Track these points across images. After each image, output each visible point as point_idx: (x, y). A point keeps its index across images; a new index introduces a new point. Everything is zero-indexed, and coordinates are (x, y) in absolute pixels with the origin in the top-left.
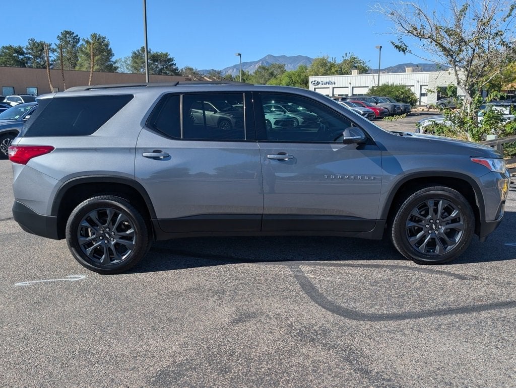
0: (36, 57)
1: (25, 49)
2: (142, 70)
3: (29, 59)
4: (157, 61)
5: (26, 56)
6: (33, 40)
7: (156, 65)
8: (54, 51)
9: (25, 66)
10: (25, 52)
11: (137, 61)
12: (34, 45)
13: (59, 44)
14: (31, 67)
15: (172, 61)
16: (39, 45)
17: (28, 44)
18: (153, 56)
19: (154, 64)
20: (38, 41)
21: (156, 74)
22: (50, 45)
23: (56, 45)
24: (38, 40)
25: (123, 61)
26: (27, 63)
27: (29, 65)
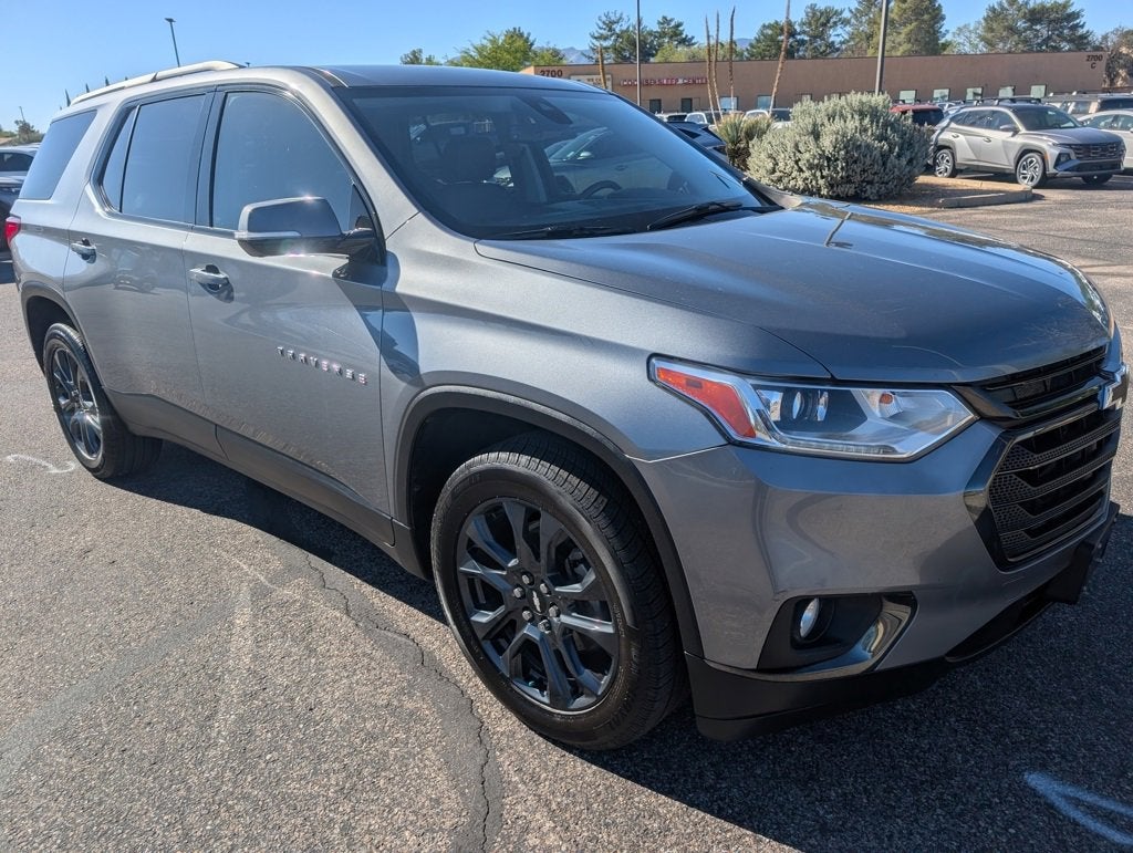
0: (814, 37)
1: (799, 25)
2: (1001, 45)
3: (802, 42)
4: (1039, 21)
5: (798, 37)
6: (813, 7)
7: (1036, 30)
8: (846, 22)
9: (793, 57)
10: (798, 30)
11: (995, 26)
12: (814, 14)
13: (857, 9)
14: (803, 58)
15: (1078, 18)
16: (822, 14)
17: (804, 16)
18: (1033, 12)
19: (1030, 28)
20: (823, 8)
21: (1031, 51)
22: (841, 13)
23: (851, 11)
24: (822, 6)
25: (971, 28)
26: (798, 50)
27: (801, 53)
